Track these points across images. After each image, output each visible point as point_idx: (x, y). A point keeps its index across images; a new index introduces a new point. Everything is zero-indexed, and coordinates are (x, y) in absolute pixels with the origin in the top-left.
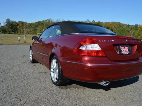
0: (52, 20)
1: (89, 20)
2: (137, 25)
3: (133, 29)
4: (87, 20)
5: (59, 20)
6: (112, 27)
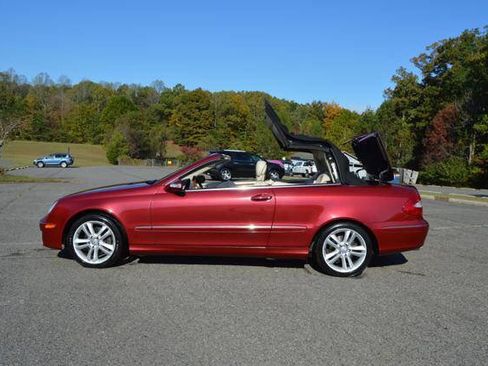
0: (16, 76)
1: (161, 83)
4: (157, 81)
5: (48, 76)
6: (244, 108)
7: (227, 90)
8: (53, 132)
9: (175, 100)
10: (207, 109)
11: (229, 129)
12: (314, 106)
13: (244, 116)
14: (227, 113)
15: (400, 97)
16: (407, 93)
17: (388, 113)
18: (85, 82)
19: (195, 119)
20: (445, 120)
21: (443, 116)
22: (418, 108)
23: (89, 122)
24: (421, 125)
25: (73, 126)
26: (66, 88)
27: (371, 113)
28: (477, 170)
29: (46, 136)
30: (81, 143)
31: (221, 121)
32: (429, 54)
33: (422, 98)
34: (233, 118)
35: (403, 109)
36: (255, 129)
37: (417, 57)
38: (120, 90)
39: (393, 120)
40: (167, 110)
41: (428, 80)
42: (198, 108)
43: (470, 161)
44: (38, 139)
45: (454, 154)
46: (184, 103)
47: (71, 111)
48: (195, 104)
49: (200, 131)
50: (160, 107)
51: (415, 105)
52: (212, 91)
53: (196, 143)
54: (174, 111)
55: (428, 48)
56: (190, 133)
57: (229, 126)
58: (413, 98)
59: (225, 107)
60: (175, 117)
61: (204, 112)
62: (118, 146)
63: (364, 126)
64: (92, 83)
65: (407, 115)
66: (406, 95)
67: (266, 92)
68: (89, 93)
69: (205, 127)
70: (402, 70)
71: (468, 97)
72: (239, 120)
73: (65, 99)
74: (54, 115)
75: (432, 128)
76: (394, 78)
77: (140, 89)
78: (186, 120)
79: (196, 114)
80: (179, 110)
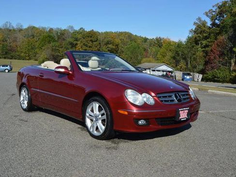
1: (72, 27)
2: (160, 38)
3: (154, 45)
5: (10, 24)
6: (117, 41)
7: (108, 31)
8: (13, 54)
9: (79, 36)
10: (96, 41)
12: (157, 40)
13: (117, 45)
14: (108, 43)
16: (201, 31)
17: (190, 43)
18: (31, 27)
19: (90, 47)
21: (217, 44)
22: (207, 40)
23: (32, 49)
25: (24, 51)
26: (20, 30)
27: (181, 42)
29: (9, 56)
30: (28, 60)
31: (104, 48)
32: (214, 10)
33: (210, 34)
34: (110, 46)
35: (199, 40)
37: (208, 11)
38: (50, 31)
39: (193, 47)
40: (75, 42)
41: (214, 24)
42: (92, 41)
44: (5, 58)
45: (222, 65)
46: (84, 38)
47: (23, 42)
48: (90, 39)
50: (71, 40)
51: (206, 38)
52: (100, 32)
54: (79, 42)
57: (109, 50)
58: (205, 35)
59: (106, 40)
60: (79, 46)
61: (94, 43)
63: (177, 50)
64: (34, 27)
65: (202, 44)
66: (201, 33)
68: (33, 33)
71: (231, 32)
72: (114, 47)
73: (20, 36)
74: (13, 45)
76: (195, 24)
77: (61, 31)
78: (85, 47)
79: (90, 44)
80: (81, 42)
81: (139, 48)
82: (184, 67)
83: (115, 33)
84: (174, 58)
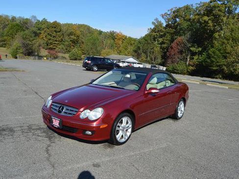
4: (33, 16)
6: (78, 33)
9: (43, 27)
10: (60, 32)
11: (71, 42)
12: (111, 33)
13: (78, 36)
14: (71, 34)
15: (155, 32)
16: (158, 31)
19: (54, 37)
20: (178, 44)
22: (163, 38)
24: (165, 46)
28: (191, 68)
31: (67, 38)
32: (169, 13)
33: (165, 34)
34: (73, 37)
35: (156, 38)
36: (83, 43)
37: (163, 14)
40: (38, 31)
42: (55, 31)
43: (187, 63)
45: (181, 60)
46: (48, 28)
48: (54, 29)
49: (56, 42)
50: (35, 29)
51: (161, 36)
52: (61, 23)
53: (54, 49)
54: (42, 32)
55: (168, 11)
56: (51, 44)
57: (71, 41)
58: (161, 34)
59: (69, 32)
60: (43, 35)
61: (58, 33)
62: (17, 49)
63: (138, 45)
65: (158, 41)
67: (88, 25)
69: (59, 41)
70: (156, 19)
71: (188, 35)
72: (75, 38)
75: (172, 48)
76: (153, 23)
77: (23, 19)
78: (49, 37)
79: (54, 34)
80: (45, 31)
81: (98, 40)
82: (145, 59)
83: (75, 25)
84: (135, 51)
